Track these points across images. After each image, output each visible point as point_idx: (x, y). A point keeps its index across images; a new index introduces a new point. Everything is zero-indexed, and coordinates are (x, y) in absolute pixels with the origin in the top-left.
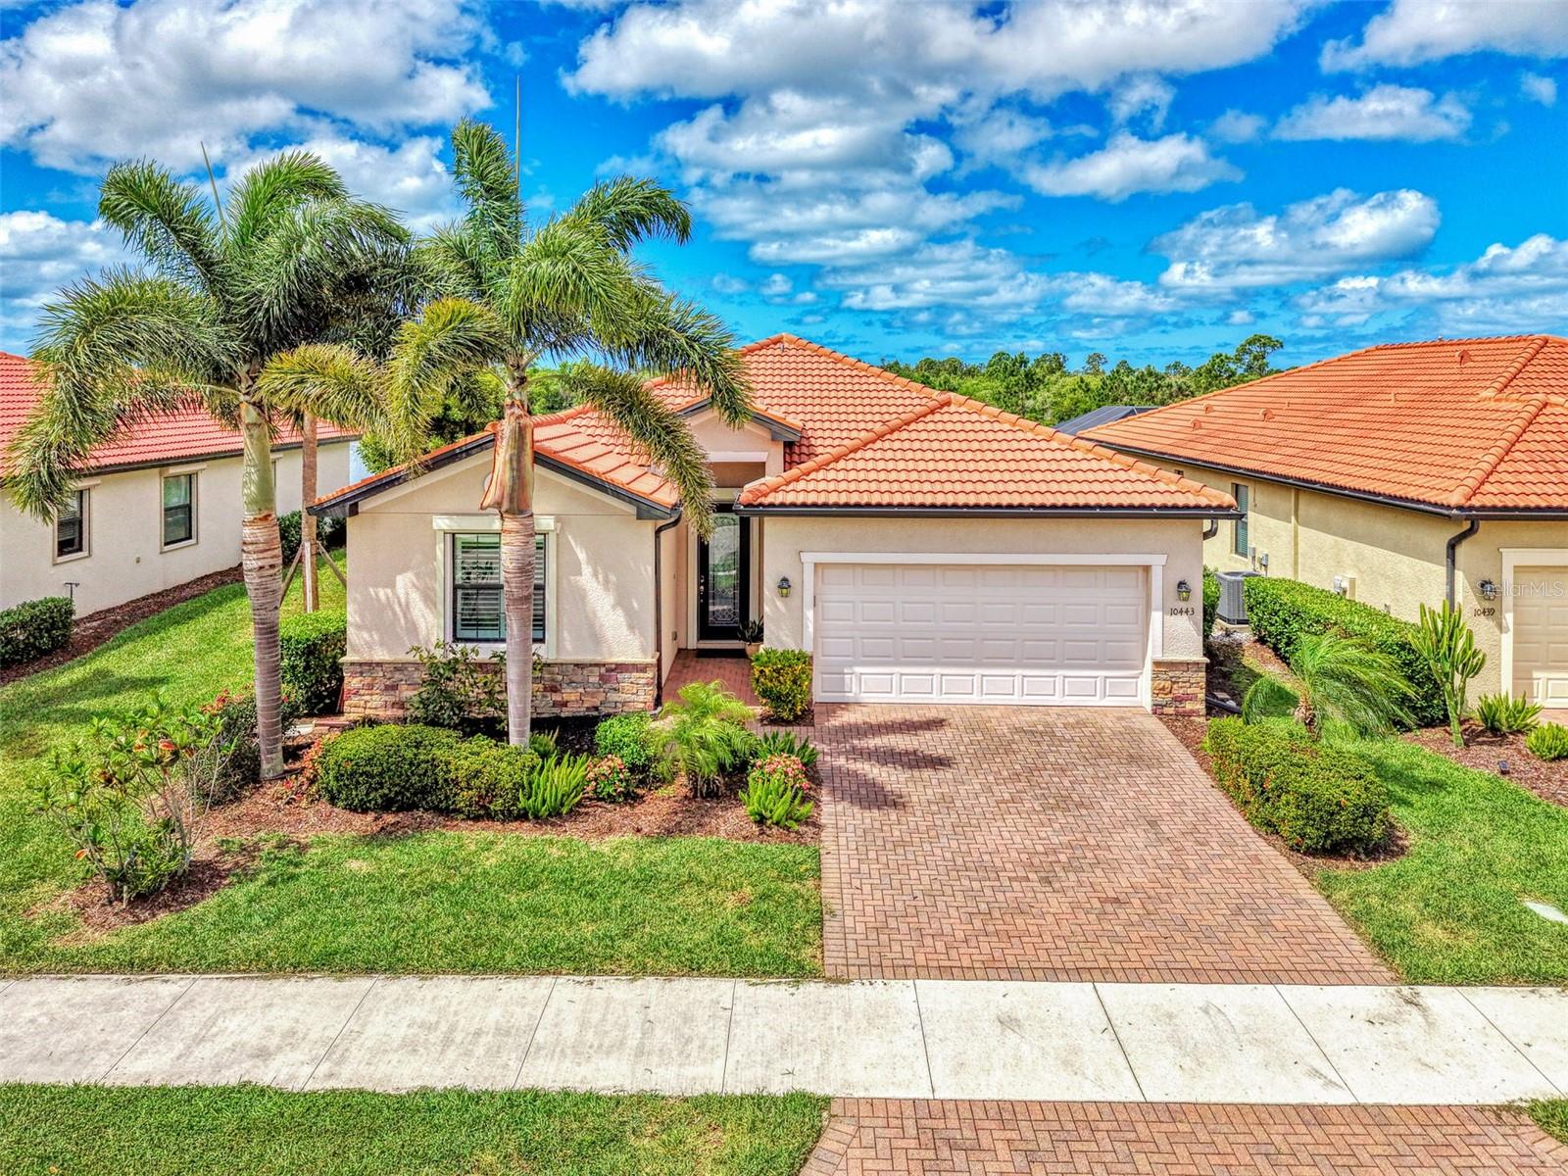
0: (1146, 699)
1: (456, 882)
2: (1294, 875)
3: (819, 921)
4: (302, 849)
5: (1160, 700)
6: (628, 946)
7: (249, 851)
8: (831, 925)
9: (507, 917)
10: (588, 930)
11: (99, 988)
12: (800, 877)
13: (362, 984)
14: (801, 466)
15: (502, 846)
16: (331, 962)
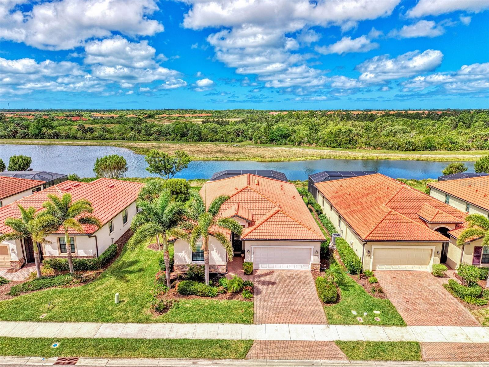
0: (310, 269)
1: (202, 308)
2: (321, 307)
3: (253, 315)
4: (178, 302)
5: (312, 269)
6: (228, 319)
7: (171, 302)
8: (255, 315)
9: (211, 315)
10: (222, 316)
11: (161, 325)
12: (251, 308)
13: (194, 325)
14: (251, 228)
15: (207, 302)
16: (189, 321)
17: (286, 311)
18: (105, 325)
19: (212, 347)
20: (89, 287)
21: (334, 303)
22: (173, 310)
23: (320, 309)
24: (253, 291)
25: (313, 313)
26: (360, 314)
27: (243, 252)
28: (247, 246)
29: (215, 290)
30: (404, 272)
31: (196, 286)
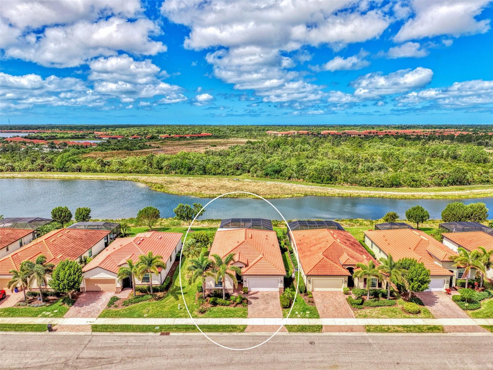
0: (278, 290)
1: (222, 311)
3: (247, 314)
4: (210, 308)
6: (235, 316)
7: (206, 308)
9: (227, 314)
10: (232, 315)
11: (204, 319)
12: (246, 311)
14: (247, 268)
15: (225, 308)
16: (217, 317)
17: (264, 312)
18: (177, 319)
19: (229, 328)
20: (163, 301)
21: (288, 308)
22: (208, 312)
23: (280, 311)
24: (248, 302)
25: (276, 313)
26: (299, 313)
27: (242, 281)
28: (244, 278)
29: (228, 302)
30: (329, 292)
31: (219, 300)
